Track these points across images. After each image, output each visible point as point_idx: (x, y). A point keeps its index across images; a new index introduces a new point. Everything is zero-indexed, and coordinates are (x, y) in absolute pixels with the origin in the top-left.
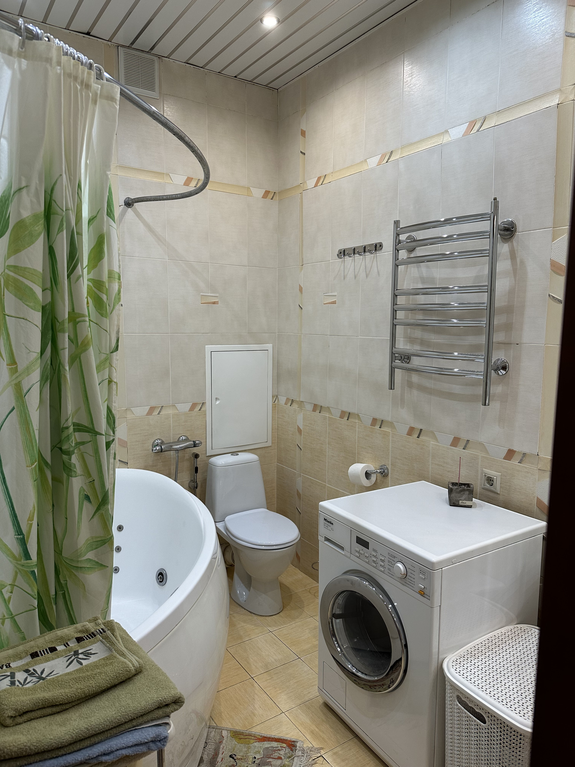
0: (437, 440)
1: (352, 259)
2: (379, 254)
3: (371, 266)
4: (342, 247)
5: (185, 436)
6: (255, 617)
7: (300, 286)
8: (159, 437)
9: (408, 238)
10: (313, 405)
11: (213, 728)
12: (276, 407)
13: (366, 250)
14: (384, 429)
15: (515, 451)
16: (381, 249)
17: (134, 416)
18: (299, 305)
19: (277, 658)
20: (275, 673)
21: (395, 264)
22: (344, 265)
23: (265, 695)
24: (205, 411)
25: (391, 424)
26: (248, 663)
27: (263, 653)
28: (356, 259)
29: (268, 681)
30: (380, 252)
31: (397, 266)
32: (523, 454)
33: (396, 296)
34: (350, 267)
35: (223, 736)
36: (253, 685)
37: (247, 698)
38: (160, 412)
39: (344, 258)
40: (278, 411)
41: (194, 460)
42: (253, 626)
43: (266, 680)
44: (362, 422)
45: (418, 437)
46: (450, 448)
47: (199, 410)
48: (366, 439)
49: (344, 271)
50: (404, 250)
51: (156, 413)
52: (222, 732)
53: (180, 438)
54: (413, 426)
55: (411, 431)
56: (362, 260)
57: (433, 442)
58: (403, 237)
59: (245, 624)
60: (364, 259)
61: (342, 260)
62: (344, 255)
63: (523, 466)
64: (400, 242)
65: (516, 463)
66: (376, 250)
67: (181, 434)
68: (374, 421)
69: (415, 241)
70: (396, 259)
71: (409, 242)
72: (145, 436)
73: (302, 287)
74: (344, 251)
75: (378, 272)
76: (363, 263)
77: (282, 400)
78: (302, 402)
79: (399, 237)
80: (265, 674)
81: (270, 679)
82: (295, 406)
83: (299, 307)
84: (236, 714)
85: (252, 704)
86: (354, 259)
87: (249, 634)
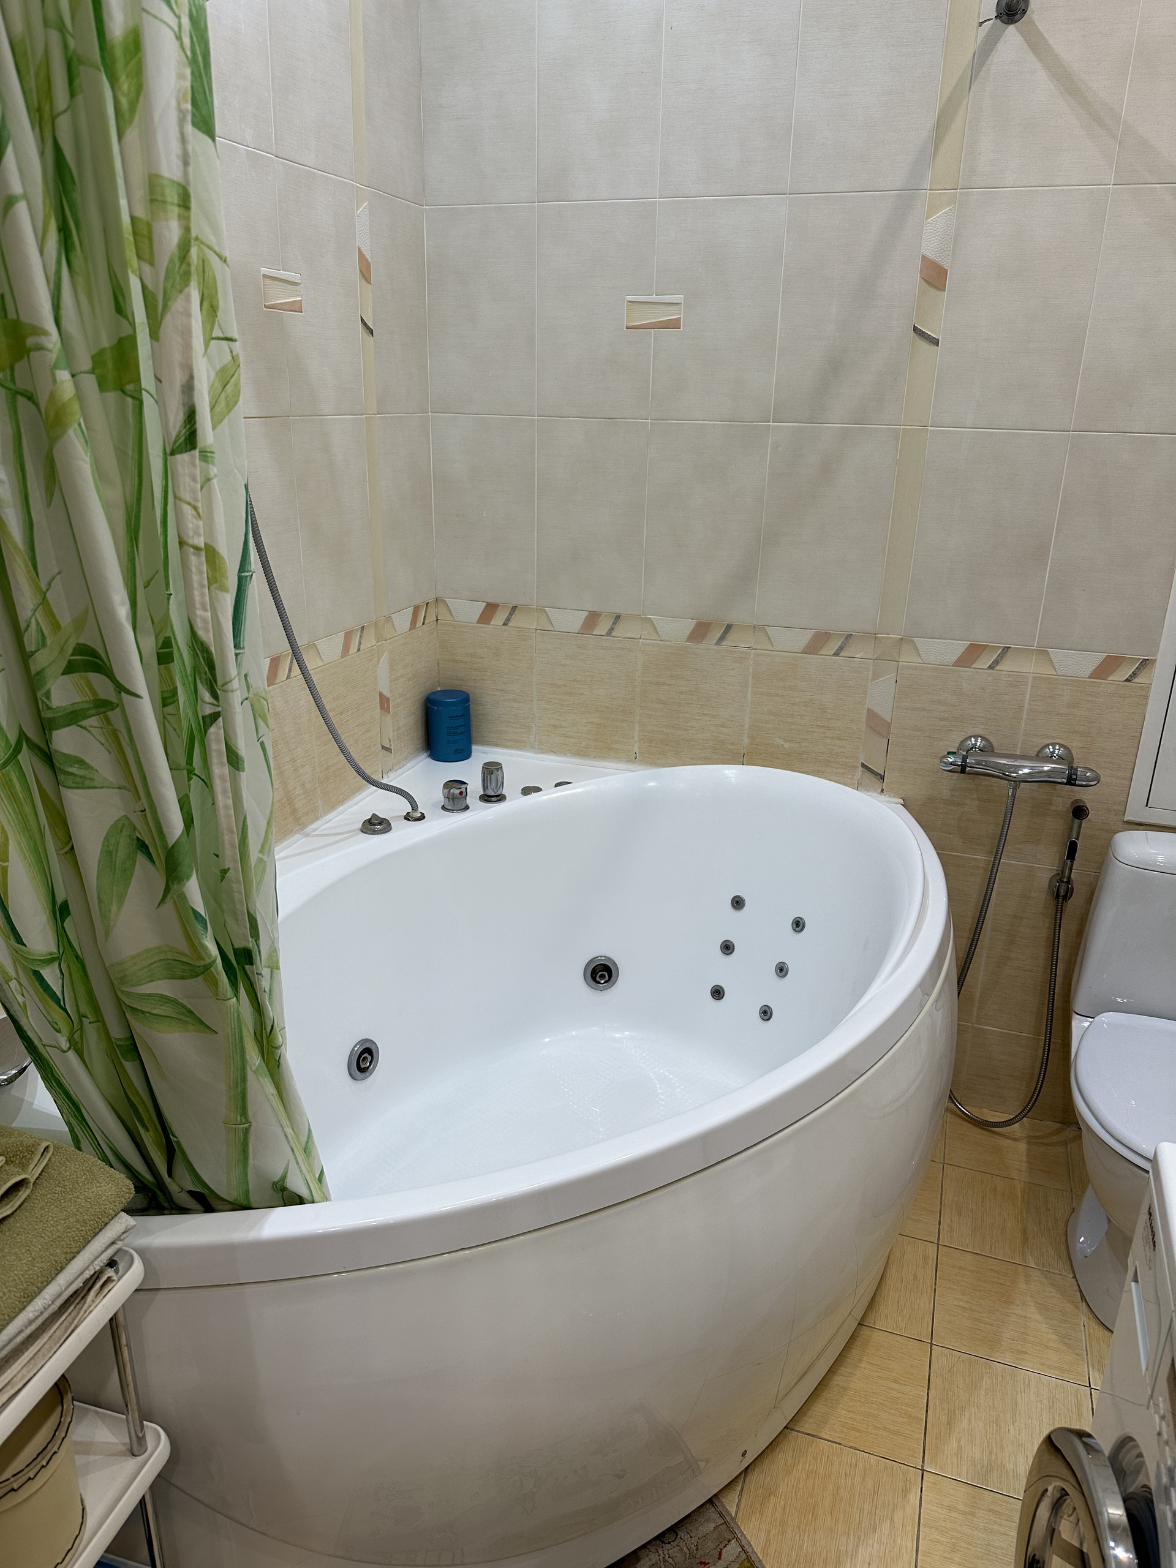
5: (1064, 747)
6: (1084, 1318)
8: (981, 733)
11: (721, 1514)
17: (920, 661)
20: (993, 1507)
23: (909, 1544)
24: (1146, 688)
26: (949, 1424)
27: (1011, 1428)
29: (954, 1515)
35: (720, 1554)
36: (906, 1492)
37: (862, 1510)
38: (996, 662)
41: (1073, 821)
42: (1054, 1337)
43: (951, 1508)
47: (1127, 680)
51: (984, 662)
52: (729, 1541)
53: (1047, 746)
59: (1039, 1318)
67: (1053, 738)
72: (941, 720)
80: (964, 1489)
81: (963, 1513)
84: (799, 1527)
85: (859, 1537)
87: (1024, 1350)
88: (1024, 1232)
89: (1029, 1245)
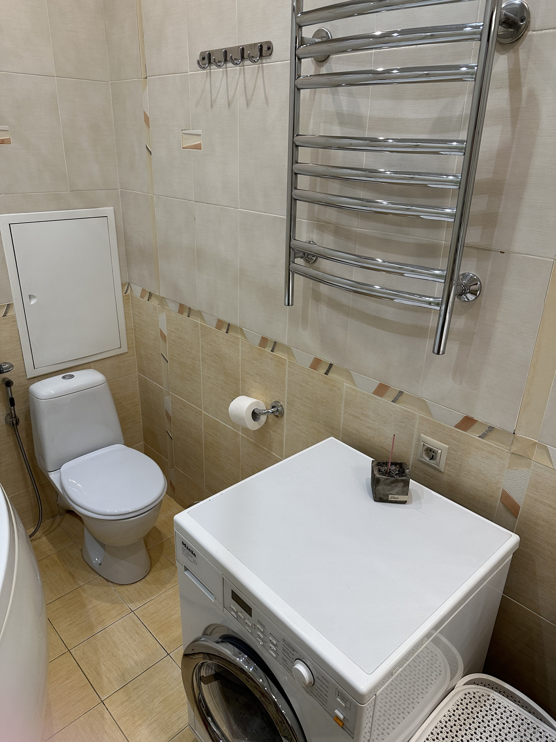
0: (353, 381)
1: (223, 71)
2: (267, 63)
3: (255, 87)
4: (206, 48)
6: (113, 588)
7: (145, 115)
9: (318, 33)
10: (179, 305)
12: (128, 299)
13: (246, 56)
14: (277, 353)
15: (475, 421)
16: (270, 55)
18: (147, 147)
19: (138, 659)
21: (295, 86)
22: (210, 81)
24: (14, 317)
25: (287, 350)
26: (98, 674)
27: (120, 652)
28: (229, 72)
29: (124, 705)
30: (268, 60)
31: (299, 89)
32: (489, 428)
33: (297, 146)
34: (220, 85)
36: (102, 716)
39: (210, 69)
40: (132, 304)
42: (109, 604)
43: (122, 704)
44: (246, 338)
45: (326, 373)
46: (373, 397)
47: (4, 316)
48: (253, 363)
49: (211, 92)
50: (310, 59)
54: (319, 357)
55: (316, 363)
56: (240, 74)
57: (347, 384)
58: (308, 32)
59: (99, 602)
60: (242, 72)
61: (207, 72)
62: (210, 63)
63: (486, 443)
64: (302, 42)
65: (476, 436)
66: (261, 56)
68: (264, 341)
69: (329, 41)
70: (297, 76)
71: (319, 43)
73: (149, 116)
74: (209, 55)
75: (266, 98)
76: (241, 80)
77: (137, 290)
78: (163, 299)
79: (301, 30)
80: (120, 692)
81: (127, 700)
82: (154, 302)
83: (146, 149)
86: (226, 71)
87: (103, 619)
88: (70, 573)
89: (76, 577)
